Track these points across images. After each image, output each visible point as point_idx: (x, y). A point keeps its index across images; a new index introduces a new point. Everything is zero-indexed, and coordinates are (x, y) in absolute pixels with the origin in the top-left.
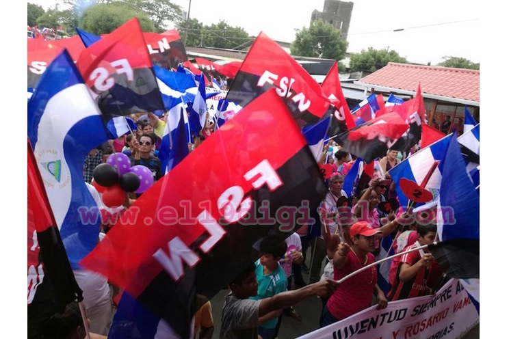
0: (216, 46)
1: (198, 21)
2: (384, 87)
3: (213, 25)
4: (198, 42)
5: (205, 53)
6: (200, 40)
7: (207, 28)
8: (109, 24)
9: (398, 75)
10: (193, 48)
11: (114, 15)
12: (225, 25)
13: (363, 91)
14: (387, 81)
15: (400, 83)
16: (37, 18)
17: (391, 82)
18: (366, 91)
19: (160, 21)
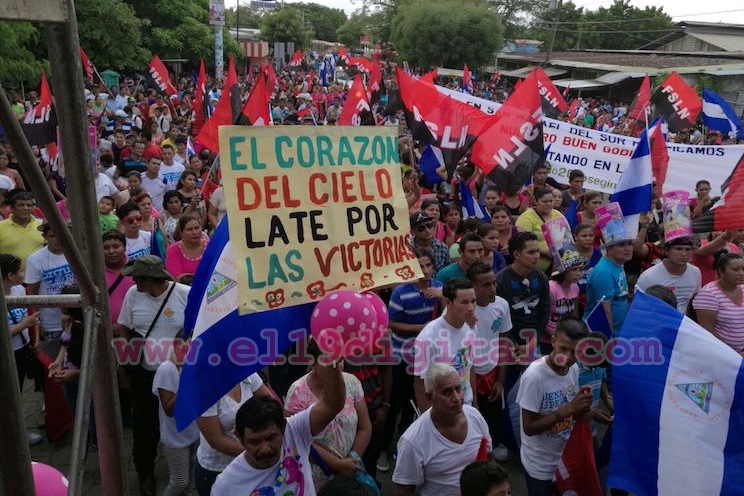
0: (604, 45)
1: (574, 6)
3: (601, 9)
4: (571, 41)
5: (586, 61)
6: (576, 39)
7: (590, 16)
8: (434, 28)
10: (564, 53)
11: (441, 14)
12: (626, 6)
16: (337, 27)
19: (508, 15)
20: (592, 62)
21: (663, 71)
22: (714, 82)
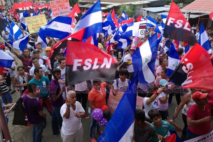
2: (196, 11)
9: (203, 4)
13: (185, 13)
14: (197, 8)
15: (205, 8)
17: (200, 8)
18: (186, 13)
20: (104, 2)
21: (122, 4)
22: (134, 6)
